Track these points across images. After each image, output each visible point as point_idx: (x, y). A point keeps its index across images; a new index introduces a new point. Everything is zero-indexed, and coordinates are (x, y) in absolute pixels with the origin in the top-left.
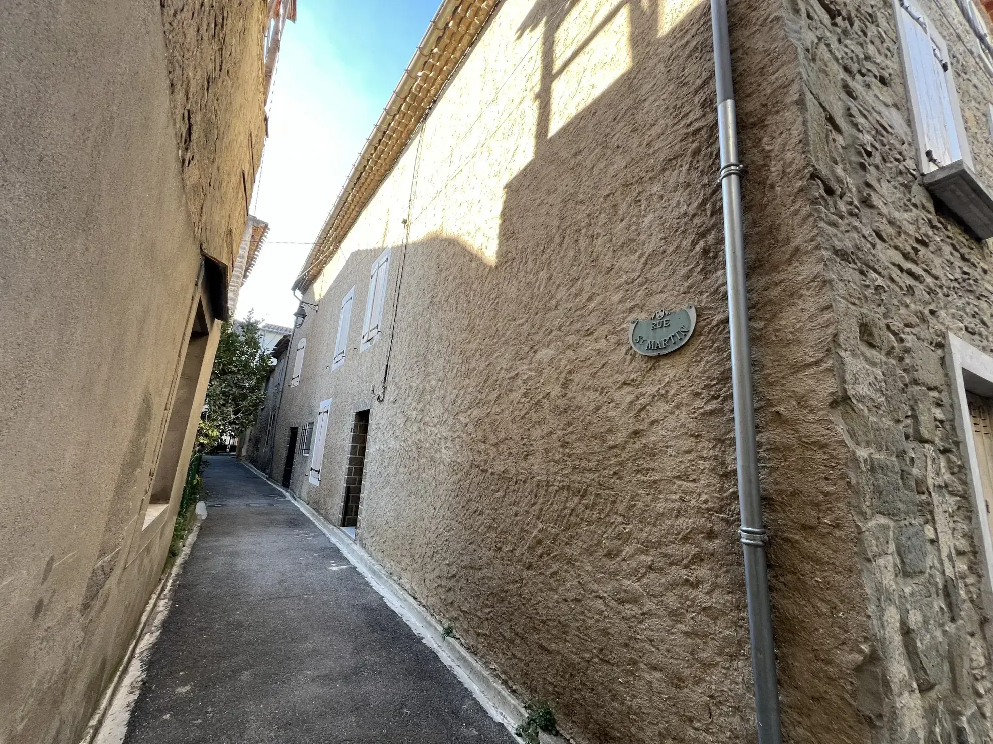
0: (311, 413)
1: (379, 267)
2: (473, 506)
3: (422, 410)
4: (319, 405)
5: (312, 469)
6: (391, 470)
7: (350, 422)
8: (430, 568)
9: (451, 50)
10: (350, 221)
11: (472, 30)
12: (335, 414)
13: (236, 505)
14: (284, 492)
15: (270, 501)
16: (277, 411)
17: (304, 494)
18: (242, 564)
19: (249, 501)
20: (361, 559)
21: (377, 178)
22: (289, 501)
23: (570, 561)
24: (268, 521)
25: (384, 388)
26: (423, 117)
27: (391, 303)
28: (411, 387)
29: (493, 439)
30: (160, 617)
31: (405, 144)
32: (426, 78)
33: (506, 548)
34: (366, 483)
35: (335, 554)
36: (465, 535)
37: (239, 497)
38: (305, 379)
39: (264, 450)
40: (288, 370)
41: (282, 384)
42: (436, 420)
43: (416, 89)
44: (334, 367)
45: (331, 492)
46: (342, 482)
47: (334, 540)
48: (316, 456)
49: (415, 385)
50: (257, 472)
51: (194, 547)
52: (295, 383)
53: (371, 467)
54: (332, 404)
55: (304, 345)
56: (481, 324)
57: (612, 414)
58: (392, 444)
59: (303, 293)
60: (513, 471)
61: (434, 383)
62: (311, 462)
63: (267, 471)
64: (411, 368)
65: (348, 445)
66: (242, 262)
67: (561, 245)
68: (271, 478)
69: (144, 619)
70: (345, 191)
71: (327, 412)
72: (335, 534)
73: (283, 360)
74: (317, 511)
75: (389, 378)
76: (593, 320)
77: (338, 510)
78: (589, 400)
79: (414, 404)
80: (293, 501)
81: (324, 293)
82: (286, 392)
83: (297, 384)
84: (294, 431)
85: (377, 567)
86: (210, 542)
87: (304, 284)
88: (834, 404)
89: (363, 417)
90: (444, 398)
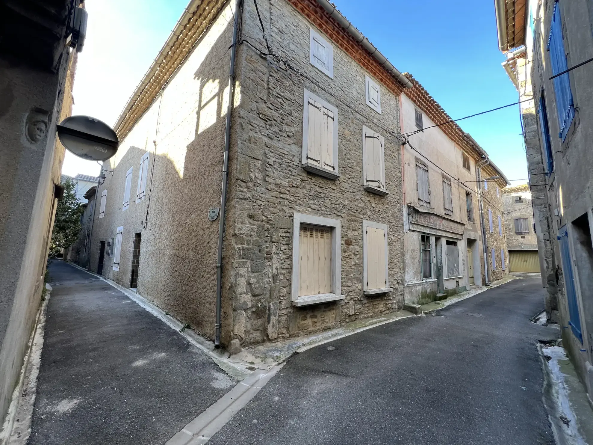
0: (112, 233)
1: (144, 161)
2: (175, 269)
3: (160, 234)
4: (117, 229)
5: (114, 263)
6: (150, 260)
7: (133, 238)
8: (163, 294)
11: (180, 58)
12: (125, 233)
13: (68, 284)
14: (98, 277)
15: (90, 281)
16: (91, 232)
17: (111, 277)
19: (77, 282)
20: (138, 298)
22: (102, 280)
23: (195, 281)
25: (146, 223)
26: (162, 88)
27: (149, 182)
28: (156, 224)
29: (180, 245)
32: (161, 71)
33: (182, 281)
34: (140, 266)
35: (127, 298)
36: (173, 279)
37: (70, 280)
38: (108, 213)
39: (84, 255)
40: (96, 208)
41: (93, 216)
42: (165, 238)
43: (157, 75)
44: (124, 209)
45: (125, 273)
46: (130, 267)
47: (126, 294)
48: (116, 256)
49: (158, 223)
50: (80, 268)
52: (101, 216)
53: (142, 259)
54: (123, 228)
55: (106, 194)
56: (178, 201)
57: (205, 237)
58: (150, 248)
60: (184, 256)
61: (164, 222)
62: (114, 259)
63: (87, 267)
64: (156, 215)
65: (132, 249)
67: (198, 178)
68: (90, 270)
71: (121, 233)
72: (127, 292)
73: (92, 201)
74: (118, 283)
75: (148, 218)
76: (203, 207)
77: (128, 280)
78: (201, 232)
79: (158, 231)
80: (104, 280)
81: (116, 165)
82: (96, 221)
83: (103, 217)
84: (103, 243)
85: (145, 300)
88: (233, 236)
89: (138, 236)
90: (167, 229)
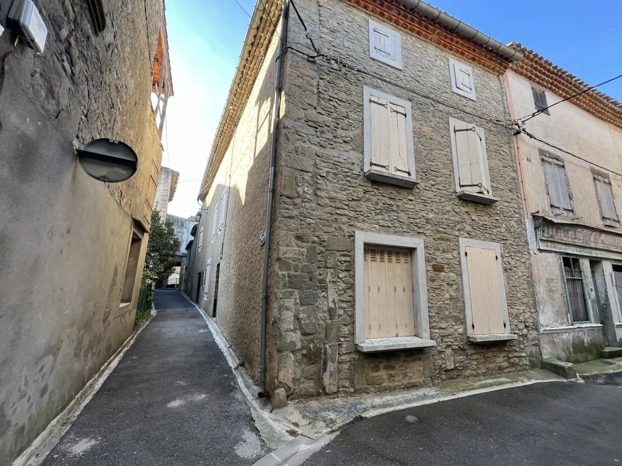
0: (205, 265)
1: (224, 195)
2: (237, 299)
3: (229, 263)
4: (208, 261)
5: (205, 293)
7: (215, 269)
8: (229, 326)
9: (241, 99)
10: (216, 168)
11: (247, 92)
12: (212, 265)
13: (170, 311)
14: (195, 305)
15: (187, 309)
16: (194, 264)
17: (203, 306)
18: (164, 330)
19: (177, 309)
20: (215, 328)
21: (223, 150)
22: (197, 309)
23: (249, 313)
24: (182, 316)
25: (222, 253)
27: (225, 214)
28: (227, 253)
29: (241, 273)
30: (131, 344)
31: (232, 136)
32: (234, 110)
34: (218, 296)
35: (206, 327)
36: (235, 310)
38: (203, 248)
39: (189, 285)
40: (197, 242)
41: (195, 250)
42: (232, 267)
43: (231, 114)
44: (212, 242)
45: (210, 303)
46: (213, 297)
48: (207, 286)
50: (186, 297)
51: (147, 325)
52: (199, 250)
53: (219, 289)
54: (211, 260)
55: (203, 230)
56: (241, 228)
57: (257, 263)
58: (224, 278)
59: (203, 201)
60: (243, 285)
61: (232, 251)
62: (205, 289)
63: (190, 296)
64: (228, 245)
65: (215, 280)
66: (167, 193)
67: (254, 201)
68: (191, 299)
69: (125, 343)
70: (211, 156)
71: (210, 264)
72: (209, 321)
73: (195, 237)
74: (206, 312)
75: (223, 249)
76: (256, 231)
77: (212, 310)
78: (254, 259)
79: (228, 260)
80: (199, 309)
81: (210, 203)
82: (197, 255)
83: (200, 250)
84: (200, 275)
85: (219, 330)
86: (154, 324)
87: (202, 197)
88: (277, 260)
90: (234, 257)
